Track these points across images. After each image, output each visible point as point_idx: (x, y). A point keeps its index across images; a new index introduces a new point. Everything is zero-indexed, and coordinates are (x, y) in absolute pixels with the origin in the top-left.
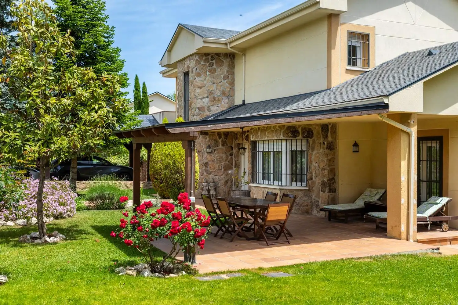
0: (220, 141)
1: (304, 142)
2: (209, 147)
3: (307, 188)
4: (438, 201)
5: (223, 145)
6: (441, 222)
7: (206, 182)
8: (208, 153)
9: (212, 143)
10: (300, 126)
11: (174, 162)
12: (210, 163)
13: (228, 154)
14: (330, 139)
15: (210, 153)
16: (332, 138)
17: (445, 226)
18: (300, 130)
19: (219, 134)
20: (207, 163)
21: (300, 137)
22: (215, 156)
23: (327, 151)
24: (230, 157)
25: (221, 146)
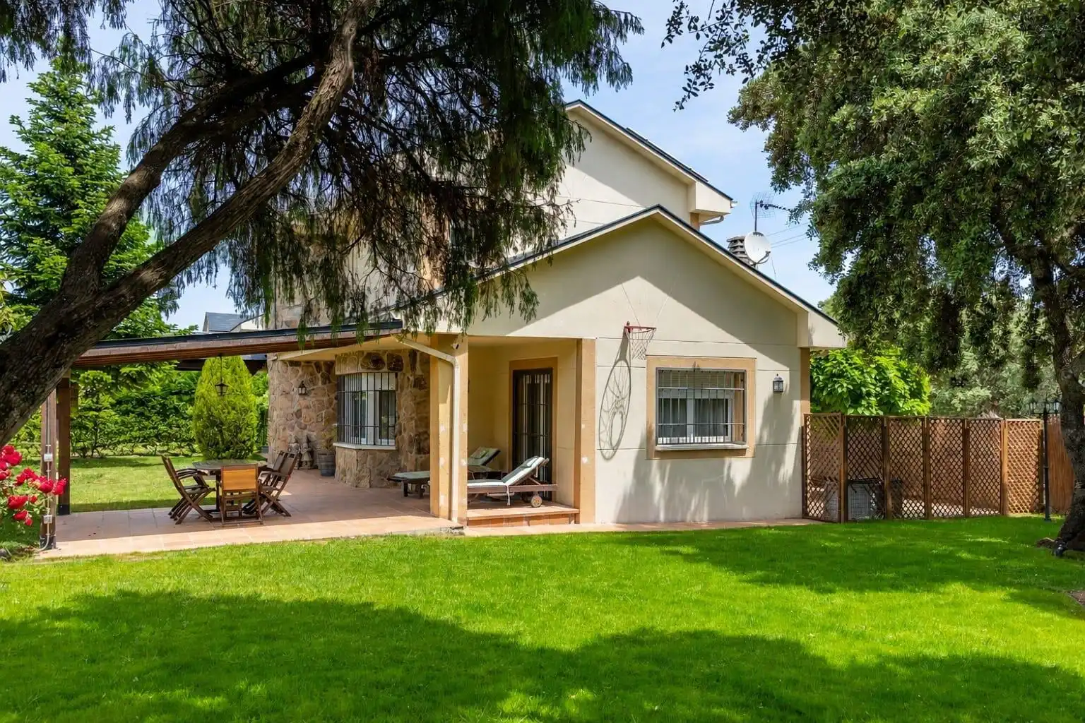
0: (319, 375)
1: (392, 376)
2: (302, 386)
3: (394, 448)
4: (529, 464)
5: (324, 383)
6: (531, 494)
7: (297, 442)
8: (301, 394)
9: (307, 378)
10: (385, 352)
11: (209, 410)
12: (304, 411)
13: (333, 396)
14: (419, 372)
15: (305, 394)
16: (423, 371)
17: (536, 499)
18: (385, 358)
19: (317, 365)
20: (299, 411)
21: (385, 369)
22: (310, 400)
23: (414, 390)
24: (335, 401)
25: (320, 384)
